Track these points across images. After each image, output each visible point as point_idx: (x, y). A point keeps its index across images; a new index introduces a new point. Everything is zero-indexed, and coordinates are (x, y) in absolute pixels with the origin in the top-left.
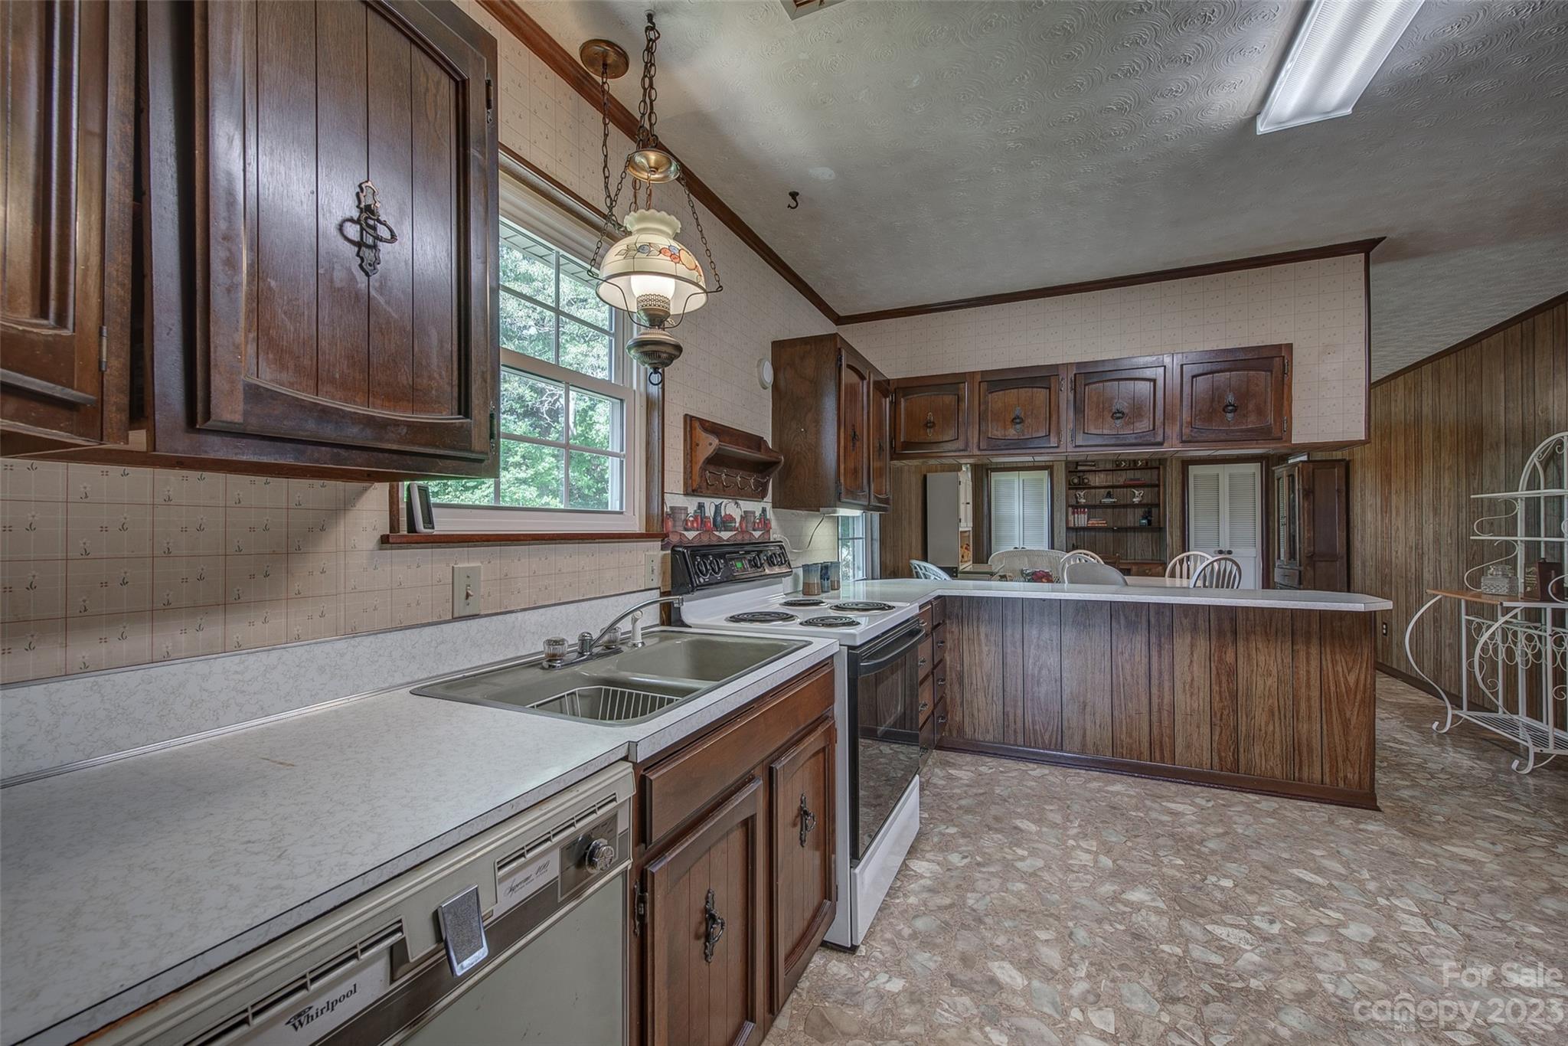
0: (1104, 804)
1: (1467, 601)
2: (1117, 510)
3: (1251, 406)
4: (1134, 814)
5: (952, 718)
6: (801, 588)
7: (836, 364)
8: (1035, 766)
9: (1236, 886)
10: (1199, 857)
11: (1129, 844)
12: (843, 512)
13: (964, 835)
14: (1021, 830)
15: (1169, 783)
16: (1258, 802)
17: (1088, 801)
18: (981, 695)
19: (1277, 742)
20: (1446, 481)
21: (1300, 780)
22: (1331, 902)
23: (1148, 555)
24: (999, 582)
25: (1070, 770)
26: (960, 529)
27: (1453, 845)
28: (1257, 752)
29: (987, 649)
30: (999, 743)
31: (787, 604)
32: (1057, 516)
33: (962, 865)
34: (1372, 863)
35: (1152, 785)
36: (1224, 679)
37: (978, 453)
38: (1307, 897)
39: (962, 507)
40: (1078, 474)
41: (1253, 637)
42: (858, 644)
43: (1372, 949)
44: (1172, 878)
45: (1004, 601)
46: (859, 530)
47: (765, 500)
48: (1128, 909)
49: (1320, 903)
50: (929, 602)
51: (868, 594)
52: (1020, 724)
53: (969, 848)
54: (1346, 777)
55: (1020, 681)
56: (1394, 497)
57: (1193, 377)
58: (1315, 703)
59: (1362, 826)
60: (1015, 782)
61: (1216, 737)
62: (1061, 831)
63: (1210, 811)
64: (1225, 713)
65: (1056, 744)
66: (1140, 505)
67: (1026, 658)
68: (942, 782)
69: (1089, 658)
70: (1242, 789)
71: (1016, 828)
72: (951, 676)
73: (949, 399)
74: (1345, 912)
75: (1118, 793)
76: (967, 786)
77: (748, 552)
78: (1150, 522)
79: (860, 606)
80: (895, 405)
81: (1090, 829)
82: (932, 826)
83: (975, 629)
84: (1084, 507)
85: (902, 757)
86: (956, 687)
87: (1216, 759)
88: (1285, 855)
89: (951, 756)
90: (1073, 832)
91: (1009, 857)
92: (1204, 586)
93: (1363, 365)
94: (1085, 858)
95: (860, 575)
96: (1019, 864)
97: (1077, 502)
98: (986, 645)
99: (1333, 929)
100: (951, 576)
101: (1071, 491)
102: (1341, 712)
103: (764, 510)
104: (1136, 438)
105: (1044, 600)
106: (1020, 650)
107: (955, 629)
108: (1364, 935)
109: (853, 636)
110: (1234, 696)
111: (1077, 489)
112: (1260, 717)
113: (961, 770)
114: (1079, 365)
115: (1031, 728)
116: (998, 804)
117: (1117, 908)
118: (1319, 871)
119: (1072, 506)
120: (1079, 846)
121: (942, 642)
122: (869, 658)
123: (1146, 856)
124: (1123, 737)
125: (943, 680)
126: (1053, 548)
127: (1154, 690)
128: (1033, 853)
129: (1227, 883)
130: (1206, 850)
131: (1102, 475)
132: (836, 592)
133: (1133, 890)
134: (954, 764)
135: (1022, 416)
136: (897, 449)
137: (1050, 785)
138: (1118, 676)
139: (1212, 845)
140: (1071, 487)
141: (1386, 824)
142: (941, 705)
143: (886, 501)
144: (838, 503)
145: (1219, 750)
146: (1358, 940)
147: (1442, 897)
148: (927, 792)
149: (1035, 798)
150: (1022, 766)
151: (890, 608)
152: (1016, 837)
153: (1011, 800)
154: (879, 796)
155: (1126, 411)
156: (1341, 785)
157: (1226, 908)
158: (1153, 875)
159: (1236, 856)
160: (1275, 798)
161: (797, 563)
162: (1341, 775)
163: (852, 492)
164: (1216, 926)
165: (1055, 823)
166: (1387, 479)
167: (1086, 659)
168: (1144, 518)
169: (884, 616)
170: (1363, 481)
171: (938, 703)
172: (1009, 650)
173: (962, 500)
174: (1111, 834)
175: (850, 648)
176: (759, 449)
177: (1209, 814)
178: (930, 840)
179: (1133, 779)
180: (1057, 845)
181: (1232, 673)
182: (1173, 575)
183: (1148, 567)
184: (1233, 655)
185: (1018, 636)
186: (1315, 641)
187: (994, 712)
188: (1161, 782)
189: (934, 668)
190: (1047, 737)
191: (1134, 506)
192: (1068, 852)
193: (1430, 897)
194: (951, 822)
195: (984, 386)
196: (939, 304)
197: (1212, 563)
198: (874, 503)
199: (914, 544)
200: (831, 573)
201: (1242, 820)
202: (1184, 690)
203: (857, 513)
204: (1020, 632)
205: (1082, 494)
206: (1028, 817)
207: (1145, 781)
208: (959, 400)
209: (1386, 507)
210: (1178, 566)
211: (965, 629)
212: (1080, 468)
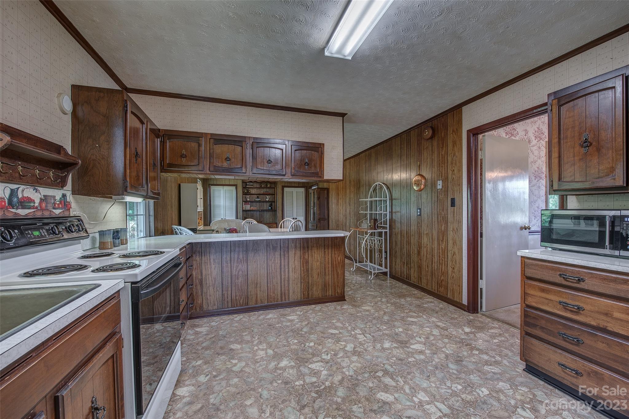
0: (266, 325)
1: (358, 231)
2: (260, 203)
3: (313, 164)
4: (278, 326)
5: (197, 302)
6: (97, 245)
7: (123, 109)
8: (237, 315)
9: (315, 344)
10: (301, 336)
11: (278, 340)
12: (129, 199)
13: (206, 363)
14: (233, 350)
15: (287, 309)
16: (315, 308)
17: (260, 325)
18: (211, 288)
19: (320, 284)
20: (352, 196)
21: (326, 296)
22: (341, 339)
23: (271, 221)
24: (216, 234)
25: (251, 313)
26: (198, 210)
27: (364, 307)
28: (314, 289)
29: (214, 266)
30: (220, 309)
31: (84, 257)
32: (239, 205)
33: (206, 380)
34: (348, 320)
35: (281, 311)
36: (305, 265)
37: (210, 173)
38: (335, 340)
39: (199, 200)
40: (247, 189)
41: (313, 248)
42: (139, 279)
43: (354, 352)
44: (294, 349)
45: (222, 243)
46: (141, 211)
47: (64, 188)
48: (281, 371)
49: (338, 341)
50: (185, 247)
51: (147, 246)
52: (230, 298)
53: (209, 370)
54: (338, 292)
55: (229, 279)
56: (340, 200)
57: (295, 150)
58: (330, 269)
59: (343, 308)
60: (229, 326)
61: (302, 287)
62: (251, 344)
63: (302, 316)
64: (305, 277)
65: (245, 304)
66: (269, 201)
67: (232, 268)
68: (193, 337)
69: (259, 264)
70: (310, 304)
71: (231, 349)
72: (196, 281)
73: (194, 145)
74: (345, 341)
75: (271, 318)
76: (206, 335)
77: (47, 224)
78: (272, 208)
79: (141, 254)
80: (163, 144)
81: (262, 338)
82: (188, 364)
83: (208, 257)
84: (249, 202)
85: (169, 329)
86: (199, 287)
87: (302, 295)
88: (326, 326)
89: (197, 321)
90: (255, 343)
91: (229, 366)
92: (293, 231)
93: (342, 154)
94: (262, 353)
95: (142, 235)
96: (234, 369)
97: (246, 200)
98: (214, 264)
99: (343, 349)
100: (194, 232)
101: (244, 195)
102: (337, 270)
103: (64, 196)
104: (276, 172)
105: (240, 241)
106: (229, 265)
107: (198, 259)
108: (351, 347)
109: (136, 275)
110: (308, 271)
111: (246, 195)
112: (315, 276)
113: (202, 327)
114: (254, 138)
115: (235, 299)
116: (222, 340)
117: (277, 373)
118: (336, 328)
119: (244, 201)
120: (259, 349)
121: (191, 266)
122: (147, 287)
123: (284, 343)
124: (271, 294)
125: (192, 285)
126: (237, 218)
127: (282, 273)
128: (240, 360)
129: (312, 344)
130: (303, 333)
131: (255, 190)
132: (125, 246)
133: (282, 361)
134: (198, 325)
135: (230, 157)
136: (164, 167)
137: (244, 323)
138: (270, 270)
139: (305, 330)
140: (244, 194)
141: (348, 305)
142: (191, 297)
143: (158, 194)
144: (125, 193)
145: (303, 292)
146: (351, 350)
147: (365, 325)
148: (184, 345)
149: (238, 331)
150: (231, 317)
151: (162, 253)
152: (231, 354)
153: (228, 336)
154: (156, 357)
155: (272, 161)
156: (337, 295)
157: (314, 355)
158: (288, 351)
159: (313, 331)
160: (319, 305)
161: (94, 230)
162: (337, 291)
163: (135, 187)
164: (312, 365)
165: (248, 341)
166: (338, 194)
167: (258, 265)
168: (270, 207)
169: (158, 258)
170: (332, 195)
171: (189, 297)
172: (225, 265)
173: (199, 197)
174: (270, 338)
175: (132, 283)
176: (59, 153)
177: (302, 317)
178: (188, 372)
179: (275, 310)
180: (250, 352)
181: (307, 262)
182: (281, 227)
183: (271, 225)
184: (307, 256)
185: (229, 258)
186: (330, 247)
187: (218, 295)
188: (285, 309)
189: (187, 280)
190: (241, 301)
191: (266, 202)
192: (254, 353)
193: (362, 326)
194: (199, 358)
195: (212, 141)
196: (189, 95)
197: (295, 222)
198: (150, 194)
199: (174, 218)
200: (121, 235)
201: (312, 317)
202: (292, 271)
203: (140, 200)
204: (229, 256)
205: (248, 197)
206: (236, 342)
207: (279, 310)
208: (199, 145)
209: (338, 204)
210: (283, 224)
211: (203, 258)
212: (247, 186)
